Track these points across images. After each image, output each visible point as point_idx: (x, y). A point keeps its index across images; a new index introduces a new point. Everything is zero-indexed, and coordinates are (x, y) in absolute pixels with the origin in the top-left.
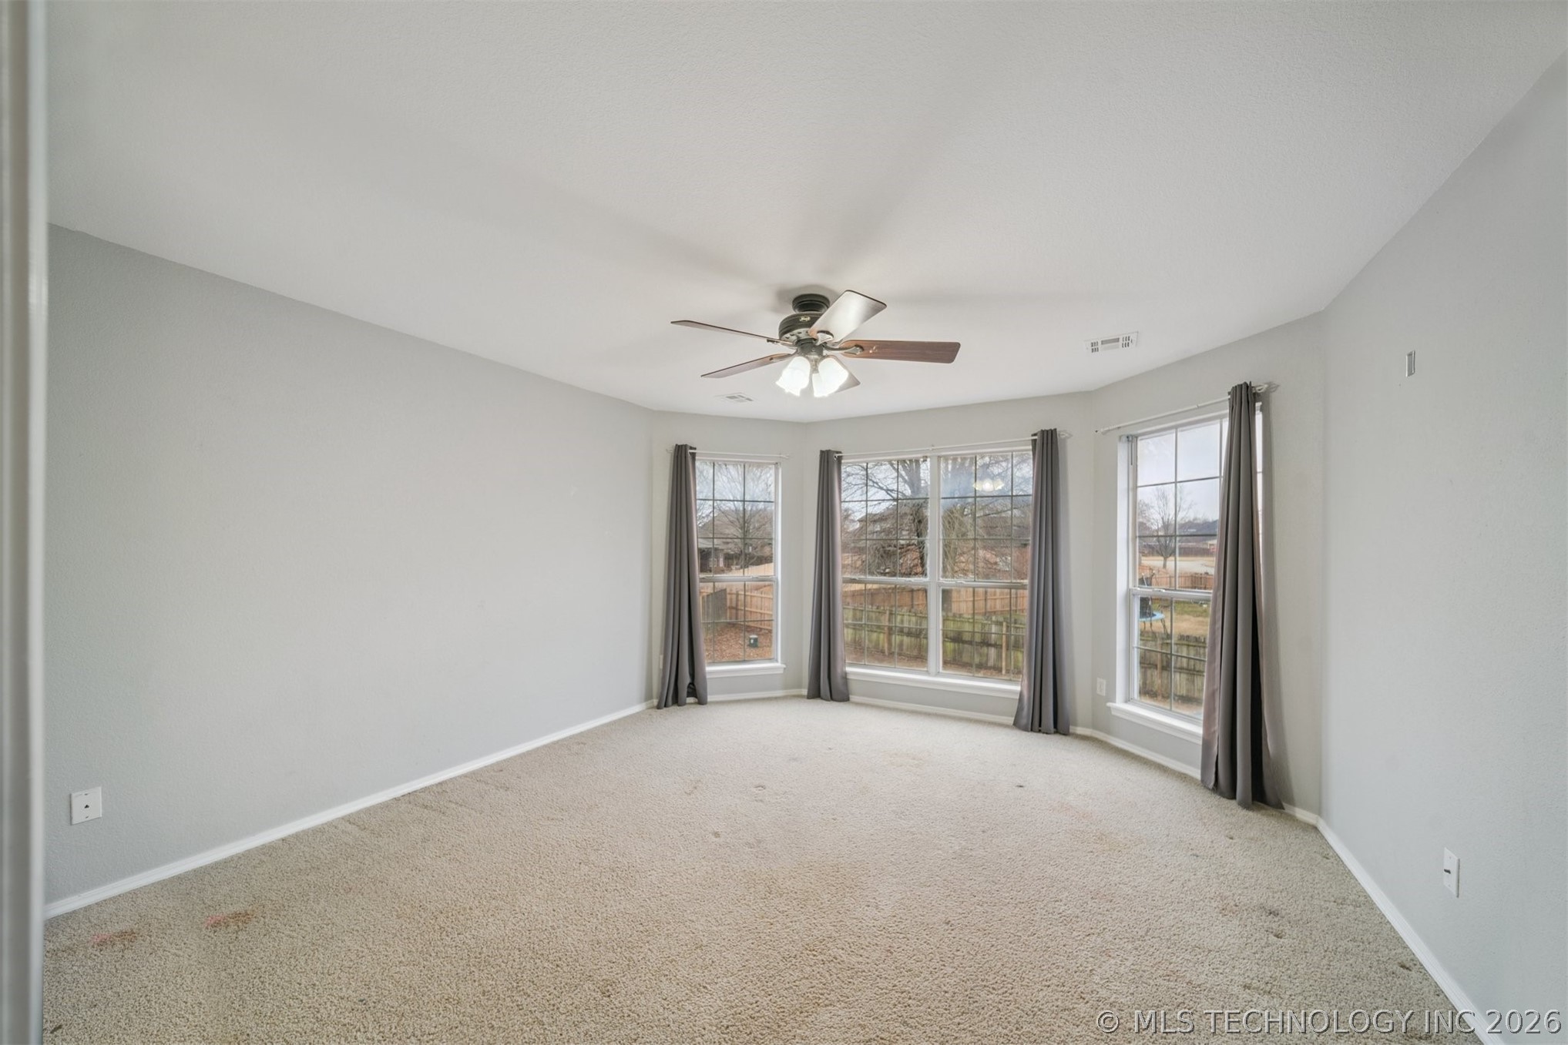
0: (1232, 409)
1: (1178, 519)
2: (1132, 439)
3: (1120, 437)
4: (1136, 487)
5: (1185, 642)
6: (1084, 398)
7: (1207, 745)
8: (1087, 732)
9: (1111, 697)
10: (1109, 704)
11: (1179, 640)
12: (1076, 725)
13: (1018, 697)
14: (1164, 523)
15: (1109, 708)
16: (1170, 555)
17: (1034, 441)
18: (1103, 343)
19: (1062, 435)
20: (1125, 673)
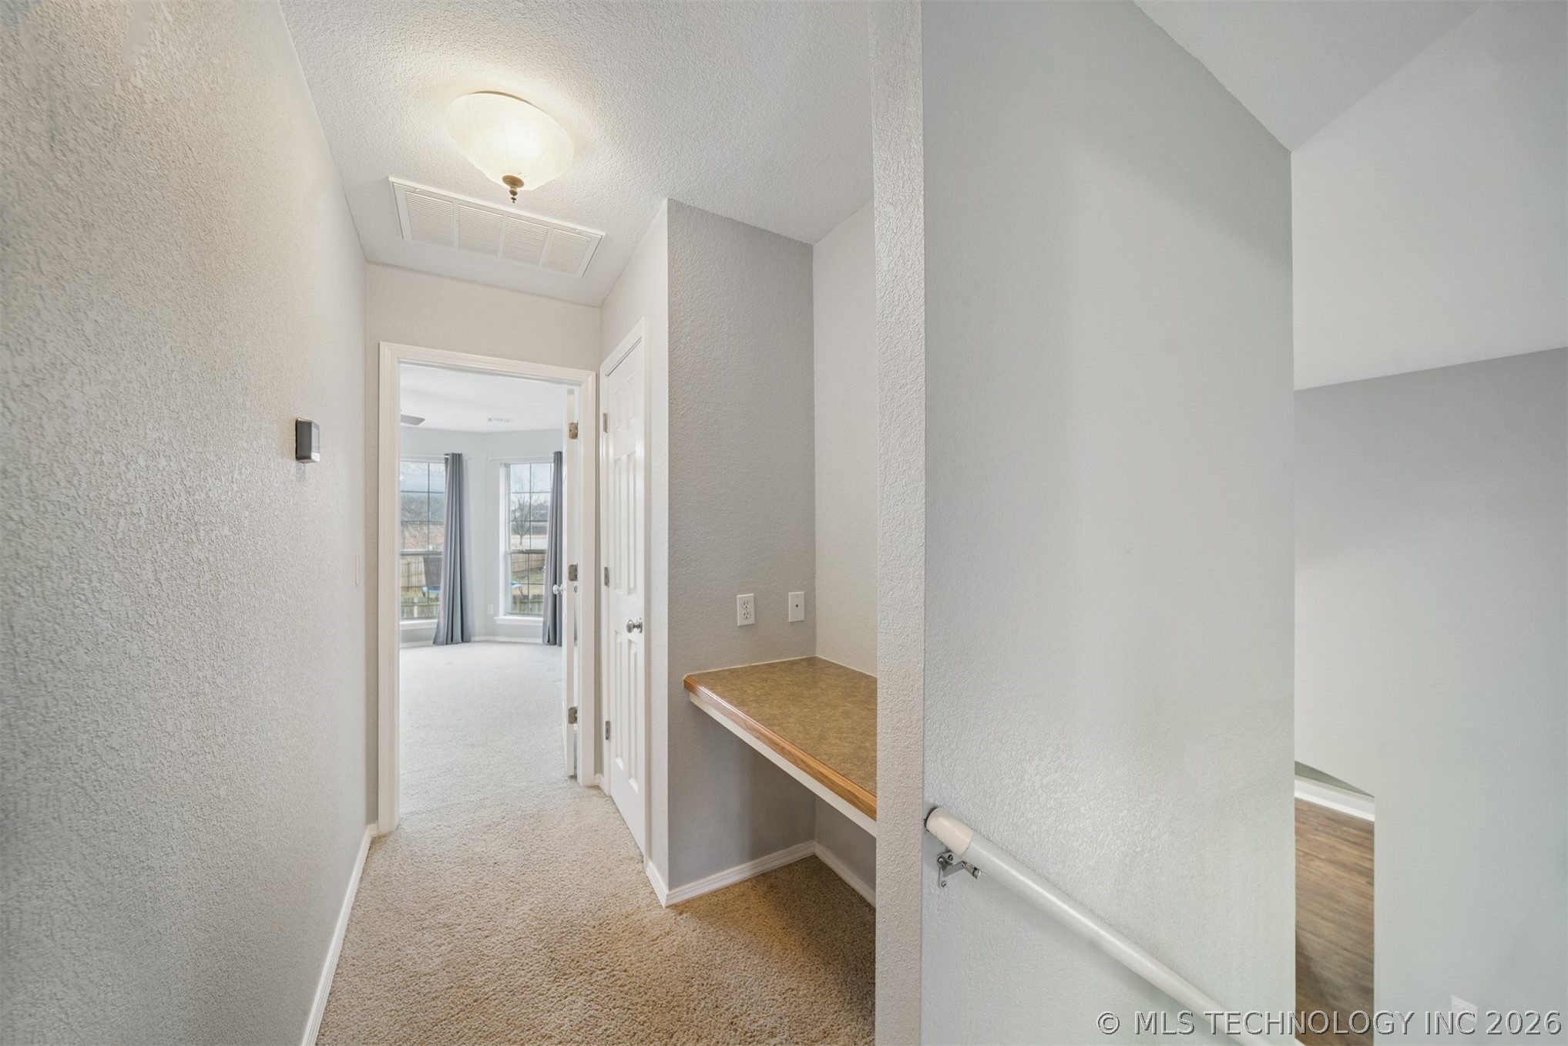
0: (555, 461)
1: (532, 502)
2: (507, 466)
3: (501, 464)
4: (509, 493)
5: (537, 600)
6: (480, 437)
7: (545, 623)
8: (483, 638)
9: (496, 613)
10: (495, 618)
11: (533, 599)
12: (474, 636)
13: (435, 626)
14: (520, 504)
15: (495, 620)
16: (526, 533)
17: (447, 459)
18: (495, 419)
19: (465, 458)
20: (503, 602)
